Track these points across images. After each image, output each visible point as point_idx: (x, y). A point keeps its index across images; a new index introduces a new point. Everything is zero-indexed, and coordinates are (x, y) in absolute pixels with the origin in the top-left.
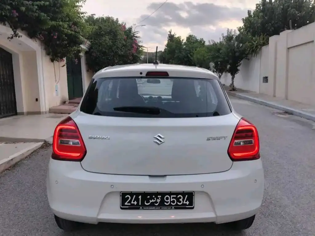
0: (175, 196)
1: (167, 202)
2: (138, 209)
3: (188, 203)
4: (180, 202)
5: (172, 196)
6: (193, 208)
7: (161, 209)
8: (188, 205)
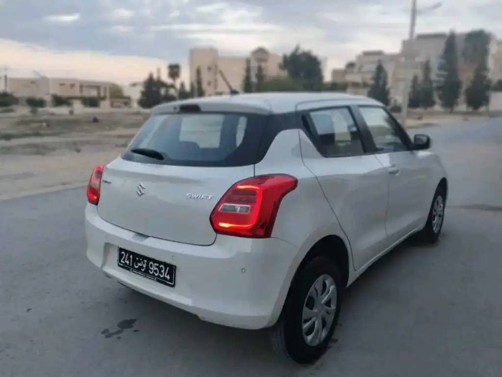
0: (158, 265)
1: (151, 271)
2: (129, 269)
3: (168, 277)
4: (162, 274)
5: (155, 264)
6: (173, 286)
7: (145, 277)
8: (168, 281)
